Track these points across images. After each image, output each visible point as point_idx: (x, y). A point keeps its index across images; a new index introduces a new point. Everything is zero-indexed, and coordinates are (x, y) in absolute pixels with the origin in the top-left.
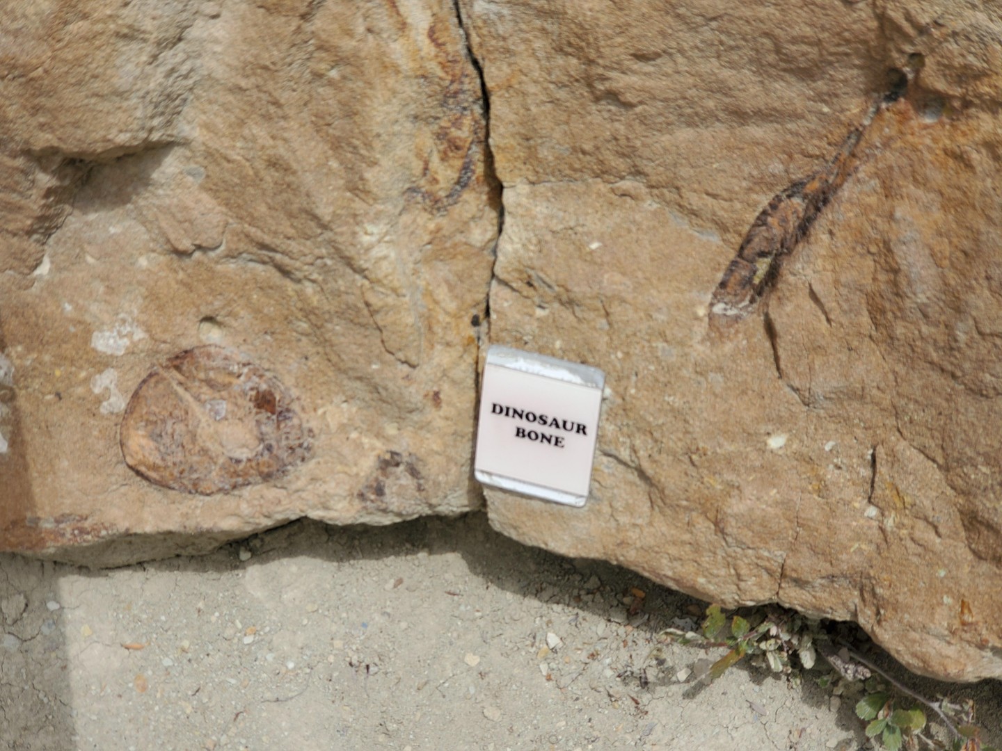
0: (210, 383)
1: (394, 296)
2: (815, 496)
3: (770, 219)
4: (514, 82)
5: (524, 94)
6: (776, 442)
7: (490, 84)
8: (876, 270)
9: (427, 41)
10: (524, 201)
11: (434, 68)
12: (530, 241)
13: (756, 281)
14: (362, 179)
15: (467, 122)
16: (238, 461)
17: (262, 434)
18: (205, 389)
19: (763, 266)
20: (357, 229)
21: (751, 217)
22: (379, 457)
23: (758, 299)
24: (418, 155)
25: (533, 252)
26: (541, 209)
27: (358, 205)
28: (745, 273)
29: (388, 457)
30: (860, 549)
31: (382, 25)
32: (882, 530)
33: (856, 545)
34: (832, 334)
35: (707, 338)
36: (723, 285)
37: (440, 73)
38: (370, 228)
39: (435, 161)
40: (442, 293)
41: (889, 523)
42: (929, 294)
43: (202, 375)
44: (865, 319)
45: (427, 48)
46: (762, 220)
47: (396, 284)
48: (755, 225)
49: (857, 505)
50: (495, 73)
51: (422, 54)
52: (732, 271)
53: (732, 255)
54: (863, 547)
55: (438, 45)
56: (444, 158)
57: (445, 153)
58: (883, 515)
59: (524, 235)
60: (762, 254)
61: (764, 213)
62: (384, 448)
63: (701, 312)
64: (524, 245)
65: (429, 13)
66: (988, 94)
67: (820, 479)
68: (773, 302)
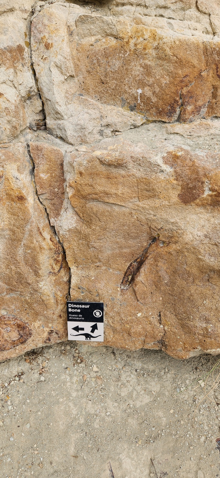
0: (5, 324)
1: (48, 297)
2: (149, 325)
3: (130, 268)
4: (71, 247)
5: (73, 249)
6: (139, 315)
7: (65, 248)
8: (155, 276)
9: (50, 241)
10: (76, 271)
11: (52, 247)
12: (78, 279)
13: (129, 281)
14: (38, 273)
15: (60, 256)
16: (14, 341)
17: (19, 333)
18: (4, 326)
19: (130, 277)
20: (38, 284)
21: (126, 268)
22: (48, 332)
23: (130, 285)
24: (50, 265)
25: (79, 282)
26: (79, 272)
27: (38, 279)
28: (126, 279)
29: (50, 332)
30: (160, 335)
31: (40, 240)
32: (164, 330)
33: (160, 334)
34: (147, 290)
35: (121, 295)
36: (122, 282)
37: (54, 247)
38: (41, 283)
39: (54, 266)
40: (59, 293)
41: (166, 328)
42: (167, 281)
43: (3, 323)
44: (154, 286)
45: (50, 243)
46: (129, 268)
47: (49, 294)
48: (127, 269)
49: (158, 325)
50: (66, 245)
51: (49, 244)
52: (124, 279)
53: (123, 275)
54: (161, 334)
55: (52, 242)
56: (56, 264)
57: (56, 263)
58: (164, 327)
59: (77, 278)
60: (130, 275)
61: (129, 267)
62: (49, 330)
63: (119, 289)
64: (77, 281)
65: (49, 235)
66: (174, 241)
67: (150, 321)
68: (134, 285)
